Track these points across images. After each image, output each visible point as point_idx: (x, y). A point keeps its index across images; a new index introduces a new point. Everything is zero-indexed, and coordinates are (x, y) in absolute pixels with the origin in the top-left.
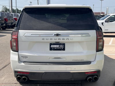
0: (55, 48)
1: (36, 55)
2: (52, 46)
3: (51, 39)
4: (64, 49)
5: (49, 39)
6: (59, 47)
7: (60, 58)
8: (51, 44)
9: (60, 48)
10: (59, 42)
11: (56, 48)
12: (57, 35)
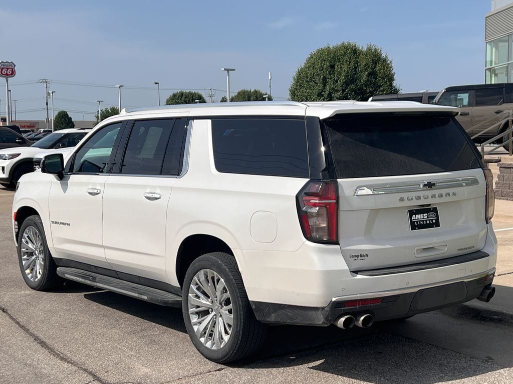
0: (420, 221)
1: (388, 246)
2: (414, 217)
3: (418, 198)
4: (437, 224)
5: (414, 198)
6: (428, 217)
7: (433, 248)
8: (411, 213)
9: (429, 220)
10: (430, 205)
11: (423, 221)
12: (430, 185)
